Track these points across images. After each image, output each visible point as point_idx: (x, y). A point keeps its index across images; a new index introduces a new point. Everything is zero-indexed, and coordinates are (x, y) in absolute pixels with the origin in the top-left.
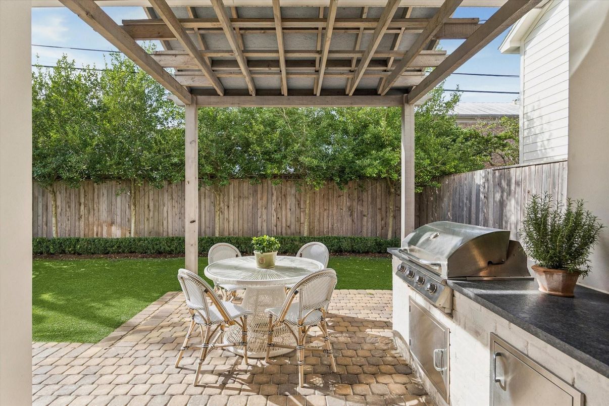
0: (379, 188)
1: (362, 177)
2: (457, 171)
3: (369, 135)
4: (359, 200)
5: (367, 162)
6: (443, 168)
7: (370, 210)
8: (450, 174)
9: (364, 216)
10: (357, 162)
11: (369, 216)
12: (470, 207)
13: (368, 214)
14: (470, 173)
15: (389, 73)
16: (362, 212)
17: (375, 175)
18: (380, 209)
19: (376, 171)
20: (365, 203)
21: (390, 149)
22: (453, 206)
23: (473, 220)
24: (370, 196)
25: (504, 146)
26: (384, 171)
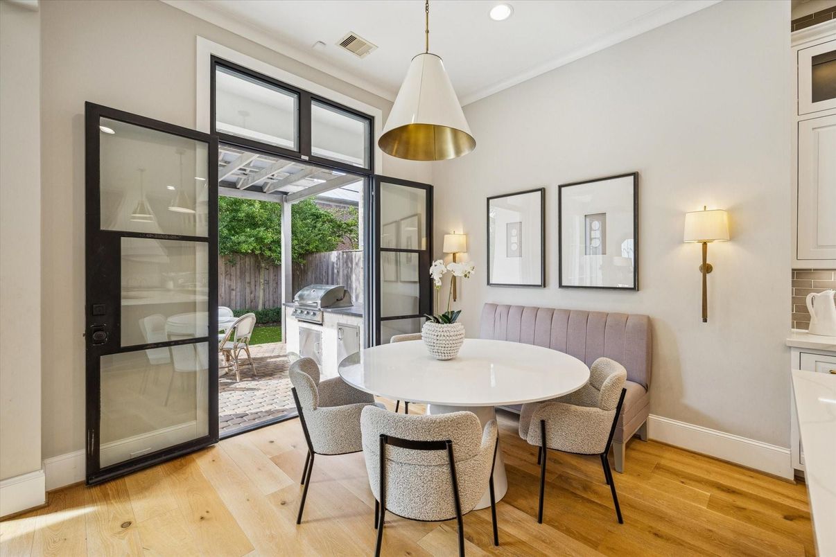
0: (248, 262)
1: (236, 252)
2: (318, 250)
3: (243, 214)
4: (226, 275)
5: (242, 238)
6: (307, 248)
7: (239, 284)
8: (312, 253)
9: (233, 290)
10: (233, 238)
11: (238, 290)
12: (328, 279)
13: (236, 288)
14: (328, 253)
15: (275, 181)
16: (230, 286)
17: (250, 251)
18: (249, 283)
19: (251, 248)
20: (233, 278)
21: (262, 229)
22: (315, 278)
23: (330, 281)
24: (238, 271)
25: (351, 231)
26: (258, 247)
